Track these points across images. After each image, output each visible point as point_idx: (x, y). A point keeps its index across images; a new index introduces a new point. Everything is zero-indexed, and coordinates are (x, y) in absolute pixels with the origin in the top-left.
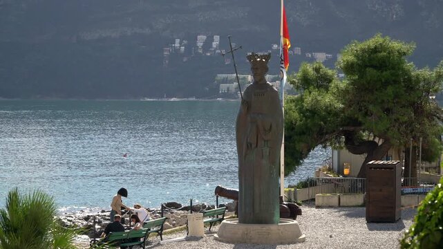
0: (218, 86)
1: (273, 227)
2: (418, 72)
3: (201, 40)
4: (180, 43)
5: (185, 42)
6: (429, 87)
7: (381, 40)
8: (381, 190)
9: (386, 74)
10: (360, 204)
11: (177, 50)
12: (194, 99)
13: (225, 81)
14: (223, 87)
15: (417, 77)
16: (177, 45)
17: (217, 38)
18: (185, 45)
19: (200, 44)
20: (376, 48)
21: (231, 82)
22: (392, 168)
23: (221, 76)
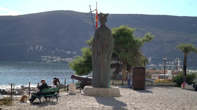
0: (41, 59)
1: (109, 89)
2: (137, 39)
3: (37, 47)
4: (32, 47)
5: (33, 47)
6: (140, 44)
7: (124, 27)
8: (139, 77)
9: (127, 38)
10: (121, 84)
11: (31, 50)
12: (35, 62)
13: (43, 58)
14: (43, 59)
15: (137, 40)
16: (31, 48)
17: (41, 47)
18: (33, 48)
19: (37, 48)
20: (123, 29)
21: (45, 58)
22: (144, 69)
23: (42, 57)
